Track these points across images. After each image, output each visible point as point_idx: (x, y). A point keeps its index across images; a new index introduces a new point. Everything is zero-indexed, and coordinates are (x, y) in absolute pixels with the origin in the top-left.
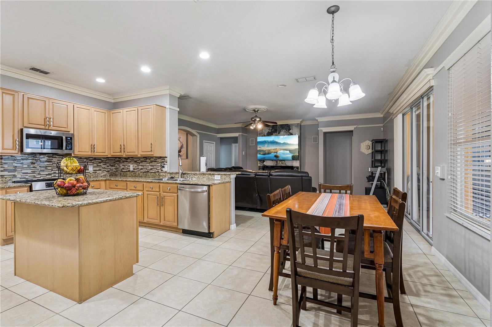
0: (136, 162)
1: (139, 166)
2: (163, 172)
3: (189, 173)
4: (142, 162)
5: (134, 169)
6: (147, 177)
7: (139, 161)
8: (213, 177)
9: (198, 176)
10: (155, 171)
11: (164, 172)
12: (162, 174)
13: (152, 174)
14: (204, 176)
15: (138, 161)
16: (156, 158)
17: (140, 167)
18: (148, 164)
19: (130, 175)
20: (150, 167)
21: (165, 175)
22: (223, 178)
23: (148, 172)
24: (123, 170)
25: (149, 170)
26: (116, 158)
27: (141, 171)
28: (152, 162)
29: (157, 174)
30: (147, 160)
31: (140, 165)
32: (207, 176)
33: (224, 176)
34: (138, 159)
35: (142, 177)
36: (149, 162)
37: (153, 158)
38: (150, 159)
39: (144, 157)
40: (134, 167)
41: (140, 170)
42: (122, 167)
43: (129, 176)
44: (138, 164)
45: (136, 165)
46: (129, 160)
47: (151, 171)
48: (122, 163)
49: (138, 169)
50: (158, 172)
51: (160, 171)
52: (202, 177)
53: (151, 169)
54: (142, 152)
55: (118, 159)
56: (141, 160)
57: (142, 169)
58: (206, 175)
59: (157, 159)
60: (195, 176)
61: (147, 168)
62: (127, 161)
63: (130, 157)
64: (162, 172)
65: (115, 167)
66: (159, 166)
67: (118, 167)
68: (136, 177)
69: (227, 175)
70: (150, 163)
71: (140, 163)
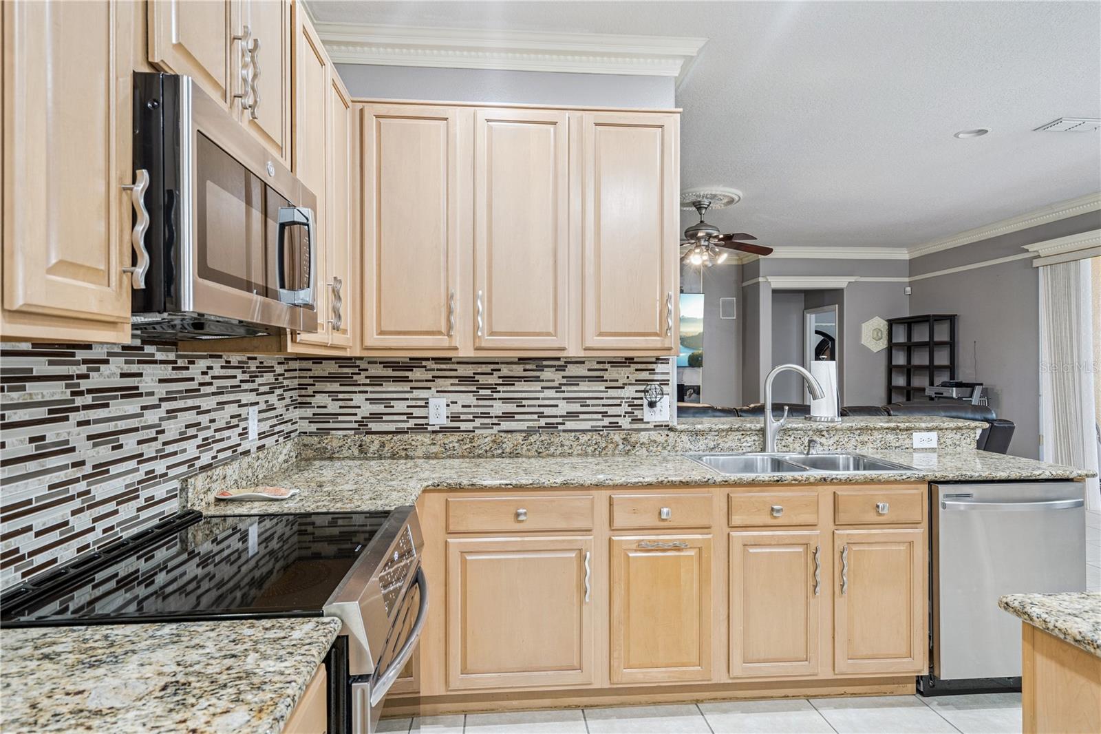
0: (463, 380)
1: (490, 403)
2: (643, 426)
3: (792, 429)
4: (509, 381)
5: (455, 418)
6: (553, 455)
7: (492, 380)
8: (907, 441)
9: (836, 438)
10: (594, 423)
11: (651, 426)
12: (644, 436)
13: (584, 438)
14: (864, 438)
15: (482, 380)
16: (598, 363)
17: (498, 408)
18: (551, 393)
19: (434, 449)
20: (562, 404)
21: (661, 439)
22: (949, 442)
23: (550, 426)
24: (374, 426)
25: (560, 420)
26: (318, 360)
27: (505, 425)
28: (573, 381)
29: (617, 437)
30: (547, 374)
31: (495, 395)
32: (877, 435)
33: (950, 434)
34: (488, 369)
35: (518, 455)
36: (556, 384)
37: (583, 363)
38: (561, 368)
39: (522, 360)
40: (457, 409)
41: (495, 421)
42: (367, 409)
43: (427, 457)
44: (482, 392)
45: (470, 399)
46: (417, 374)
47: (570, 425)
48: (369, 389)
49: (486, 415)
50: (615, 426)
51: (625, 422)
52: (853, 442)
53: (572, 415)
54: (601, 334)
55: (332, 368)
56: (505, 371)
57: (508, 416)
58: (876, 433)
59: (607, 366)
60: (823, 440)
61: (547, 411)
62: (405, 380)
63: (427, 359)
64: (635, 426)
65: (309, 412)
66: (618, 402)
67: (333, 407)
68: (479, 456)
69: (964, 431)
70: (564, 388)
71: (499, 388)
